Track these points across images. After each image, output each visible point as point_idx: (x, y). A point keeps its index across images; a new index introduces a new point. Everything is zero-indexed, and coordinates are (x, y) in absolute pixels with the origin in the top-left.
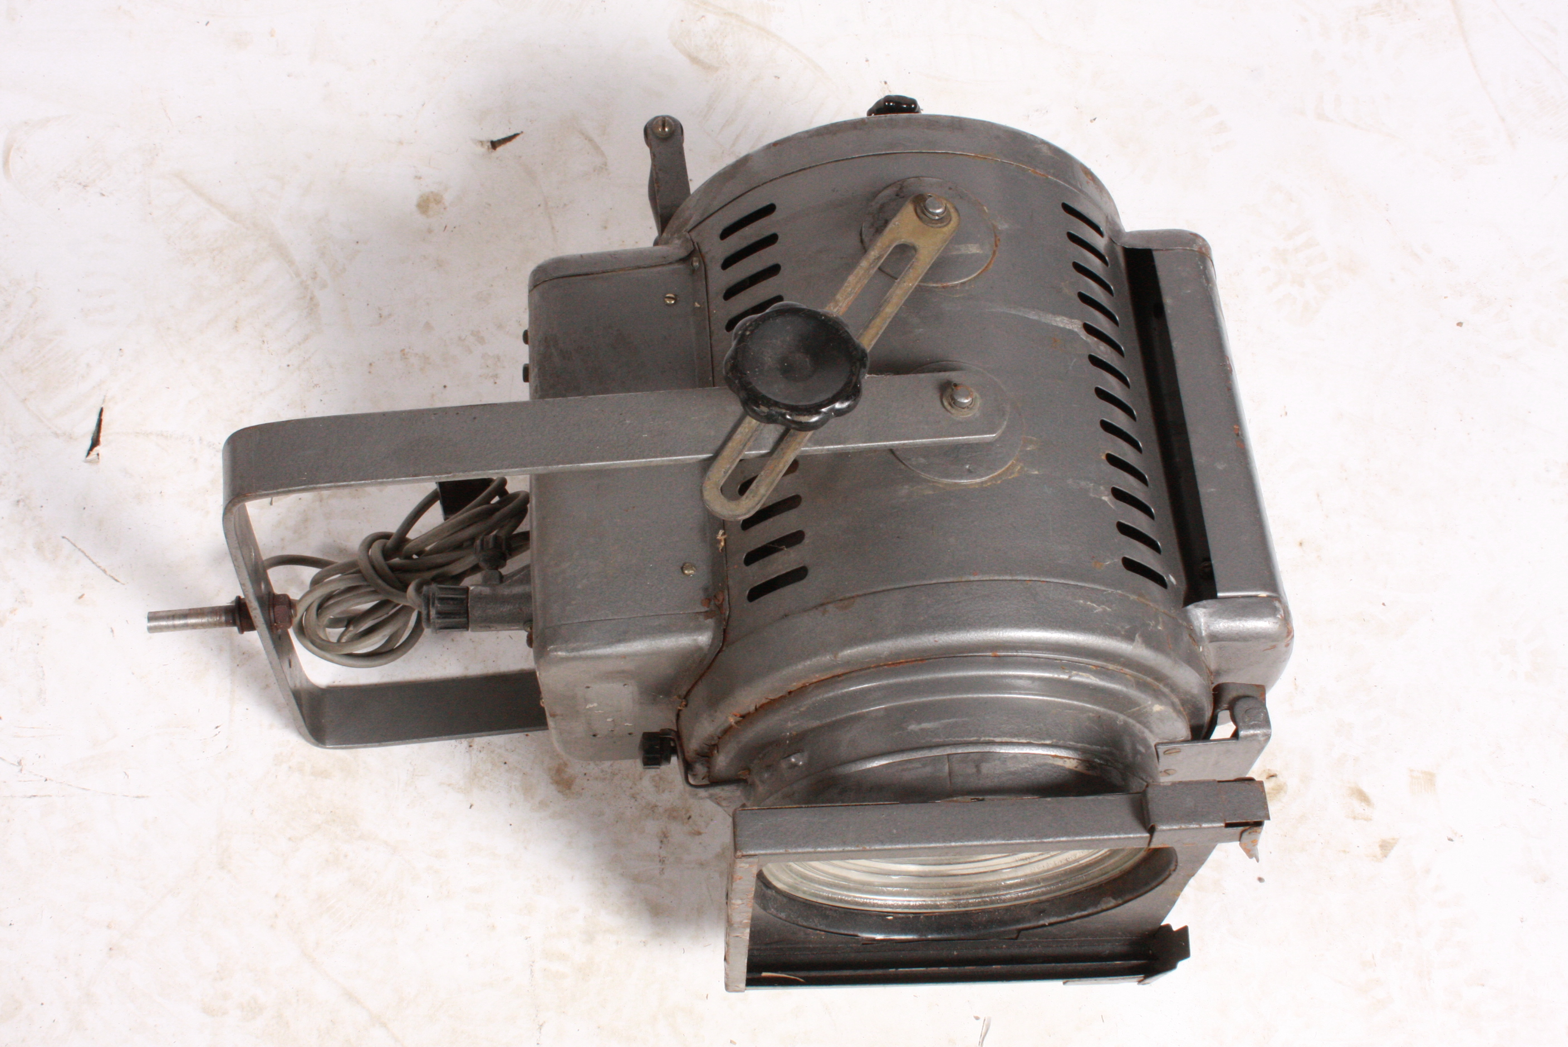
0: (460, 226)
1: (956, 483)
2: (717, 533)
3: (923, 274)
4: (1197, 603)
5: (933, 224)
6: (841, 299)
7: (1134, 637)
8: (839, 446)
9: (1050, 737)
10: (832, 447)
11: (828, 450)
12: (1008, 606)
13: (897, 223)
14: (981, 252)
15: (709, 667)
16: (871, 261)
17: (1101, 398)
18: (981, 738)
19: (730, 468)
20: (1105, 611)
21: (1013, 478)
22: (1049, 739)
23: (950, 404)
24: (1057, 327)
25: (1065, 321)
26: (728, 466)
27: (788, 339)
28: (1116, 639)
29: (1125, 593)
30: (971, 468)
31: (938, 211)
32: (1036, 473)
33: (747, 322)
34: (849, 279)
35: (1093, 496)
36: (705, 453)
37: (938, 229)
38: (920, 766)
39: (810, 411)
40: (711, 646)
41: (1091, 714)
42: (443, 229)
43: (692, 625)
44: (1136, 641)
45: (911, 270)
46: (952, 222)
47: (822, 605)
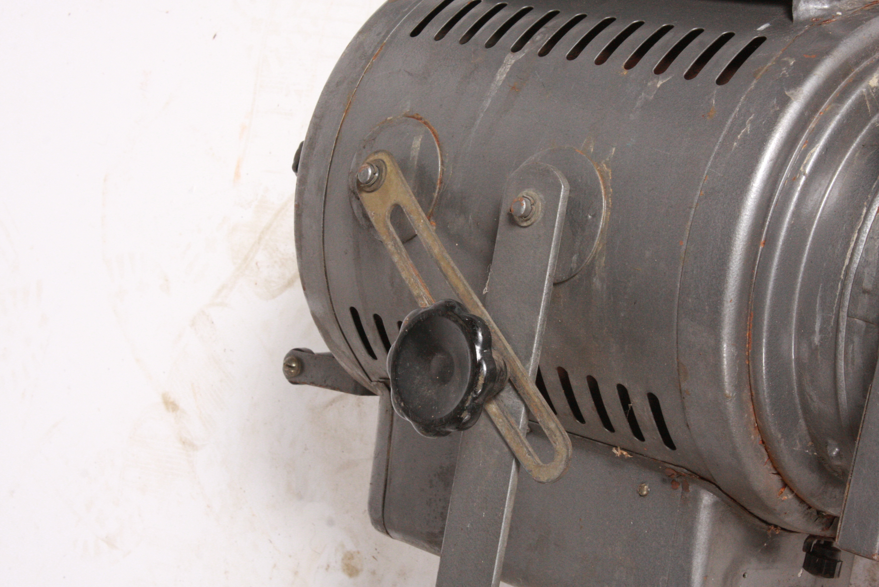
0: (376, 544)
1: (601, 232)
2: (614, 454)
3: (418, 205)
4: (793, 7)
5: (381, 179)
6: (417, 292)
7: (786, 96)
8: (536, 338)
9: (861, 208)
10: (535, 345)
11: (538, 349)
12: (717, 221)
13: (372, 214)
14: (421, 137)
15: (735, 501)
16: (395, 251)
17: (576, 57)
18: (840, 279)
19: (527, 448)
20: (751, 121)
21: (612, 174)
22: (862, 209)
23: (526, 221)
24: (504, 81)
25: (502, 71)
26: (525, 449)
27: (418, 368)
28: (781, 118)
29: (746, 93)
30: (592, 214)
31: (370, 172)
32: (614, 149)
33: (394, 402)
34: (404, 277)
35: (652, 97)
36: (511, 465)
37: (387, 176)
38: (852, 346)
39: (476, 374)
40: (714, 494)
41: (857, 155)
42: (374, 560)
43: (690, 505)
44: (791, 96)
45: (412, 216)
46: (385, 160)
47: (681, 392)
